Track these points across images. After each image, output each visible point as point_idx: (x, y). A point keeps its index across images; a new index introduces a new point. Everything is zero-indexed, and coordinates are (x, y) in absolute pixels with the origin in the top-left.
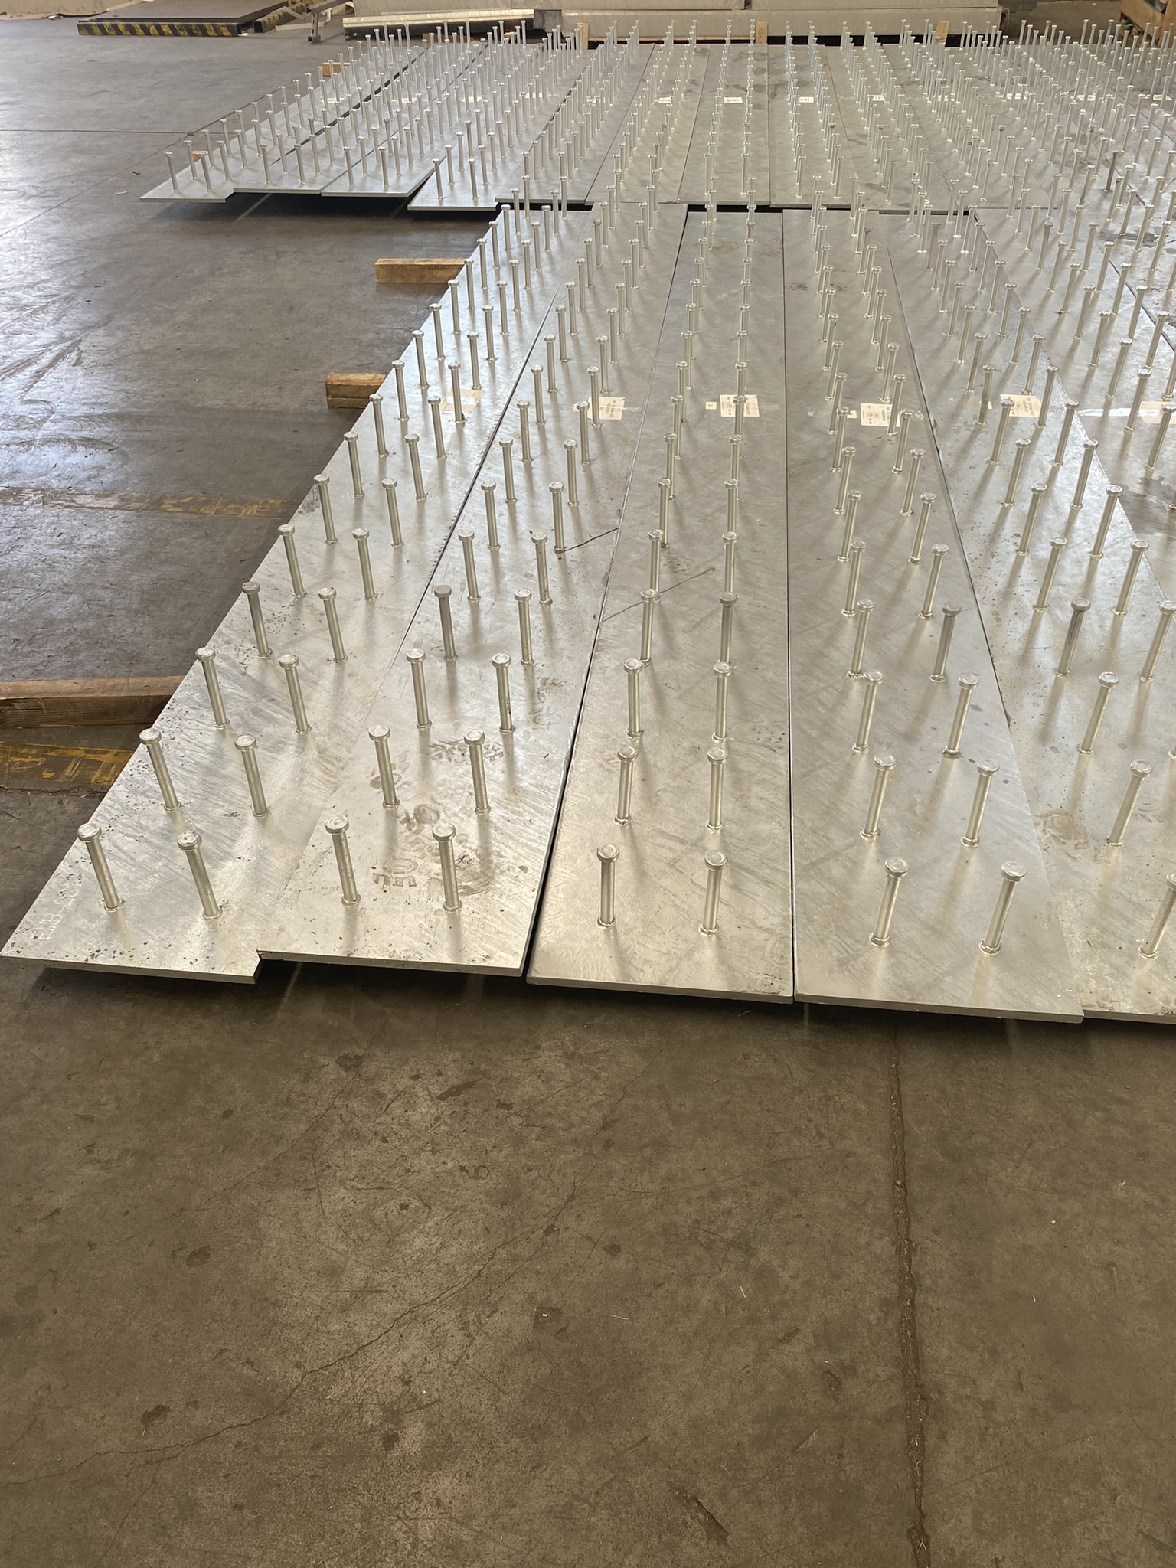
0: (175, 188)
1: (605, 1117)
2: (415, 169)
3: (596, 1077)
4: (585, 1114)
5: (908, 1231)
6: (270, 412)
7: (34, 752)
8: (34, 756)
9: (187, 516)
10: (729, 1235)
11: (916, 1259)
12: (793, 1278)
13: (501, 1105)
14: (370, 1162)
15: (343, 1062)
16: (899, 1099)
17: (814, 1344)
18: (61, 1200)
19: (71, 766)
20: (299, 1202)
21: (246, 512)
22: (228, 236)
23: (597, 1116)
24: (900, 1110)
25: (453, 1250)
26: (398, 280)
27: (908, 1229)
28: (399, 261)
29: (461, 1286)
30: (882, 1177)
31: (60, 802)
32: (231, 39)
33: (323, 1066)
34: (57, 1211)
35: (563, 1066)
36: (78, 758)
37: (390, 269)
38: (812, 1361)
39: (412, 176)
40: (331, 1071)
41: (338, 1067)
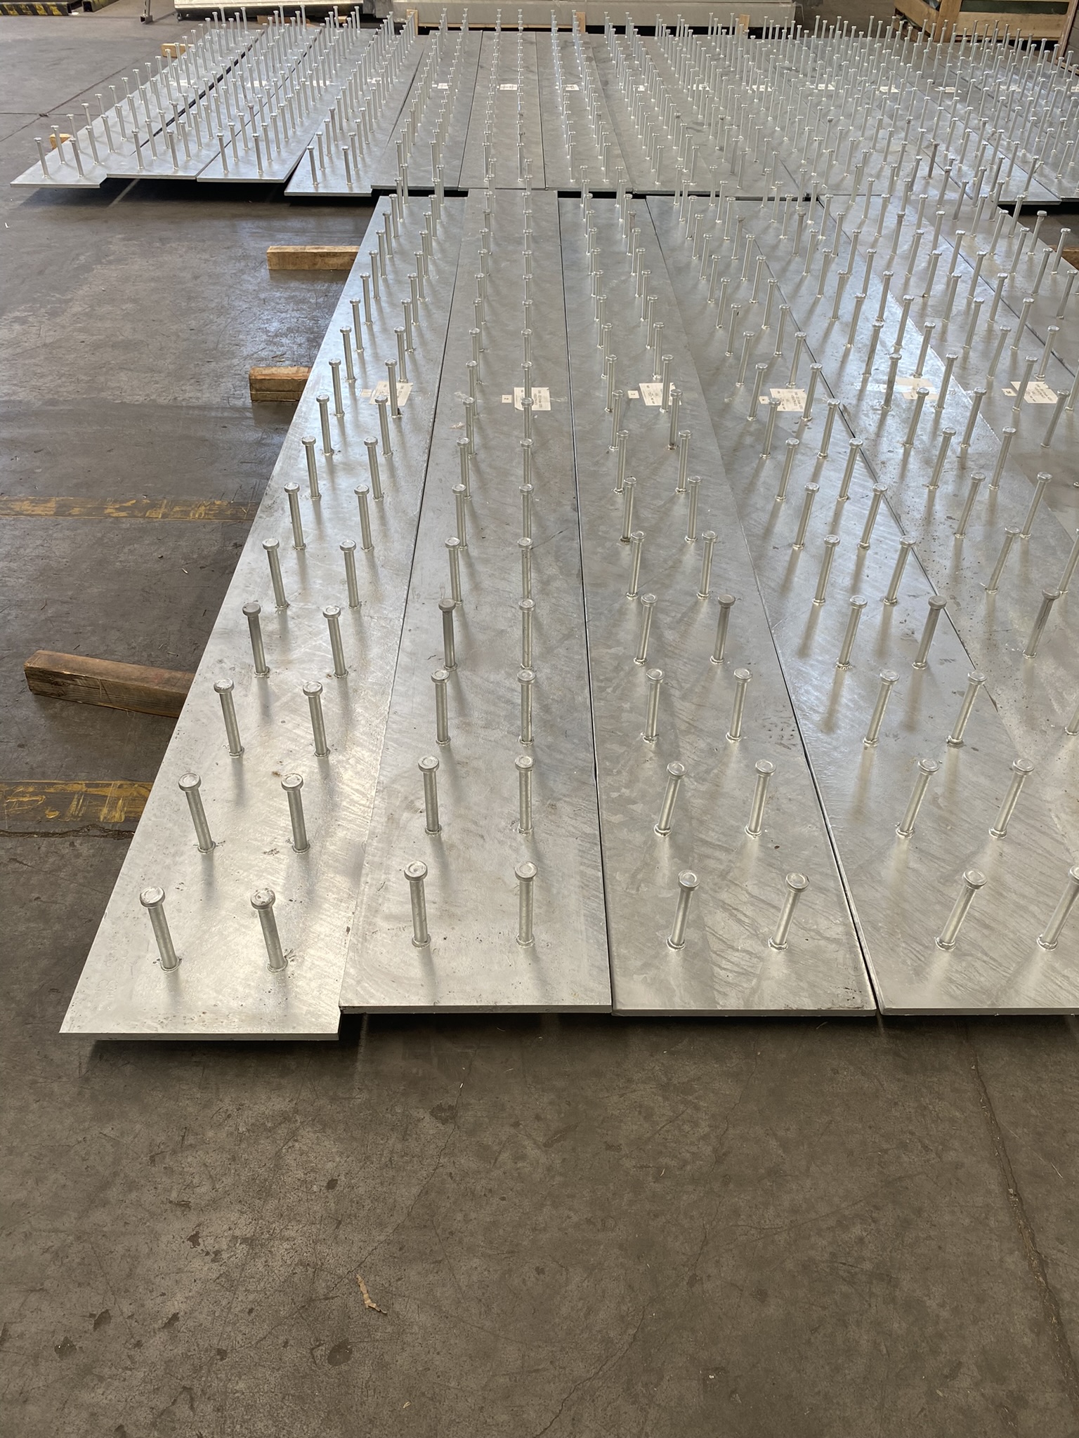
0: (46, 172)
1: (715, 1150)
2: (284, 154)
3: (697, 1108)
4: (694, 1149)
5: (1034, 1244)
6: (193, 408)
7: (31, 789)
8: (33, 794)
9: (133, 520)
10: (867, 1266)
11: (1049, 1271)
12: (942, 1305)
13: (609, 1147)
14: (494, 1223)
15: (436, 1112)
16: (989, 1101)
17: (980, 1377)
18: (176, 1304)
19: (75, 803)
20: (431, 1277)
21: (194, 515)
22: (106, 222)
23: (707, 1150)
24: (993, 1114)
25: (602, 1315)
26: (291, 267)
27: (1033, 1239)
28: (290, 249)
29: (619, 1354)
30: (994, 1187)
31: (72, 844)
32: (63, 18)
33: (419, 1120)
34: (175, 1317)
35: (660, 1098)
36: (80, 794)
37: (282, 256)
38: (983, 1395)
39: (283, 162)
40: (429, 1126)
41: (433, 1119)
